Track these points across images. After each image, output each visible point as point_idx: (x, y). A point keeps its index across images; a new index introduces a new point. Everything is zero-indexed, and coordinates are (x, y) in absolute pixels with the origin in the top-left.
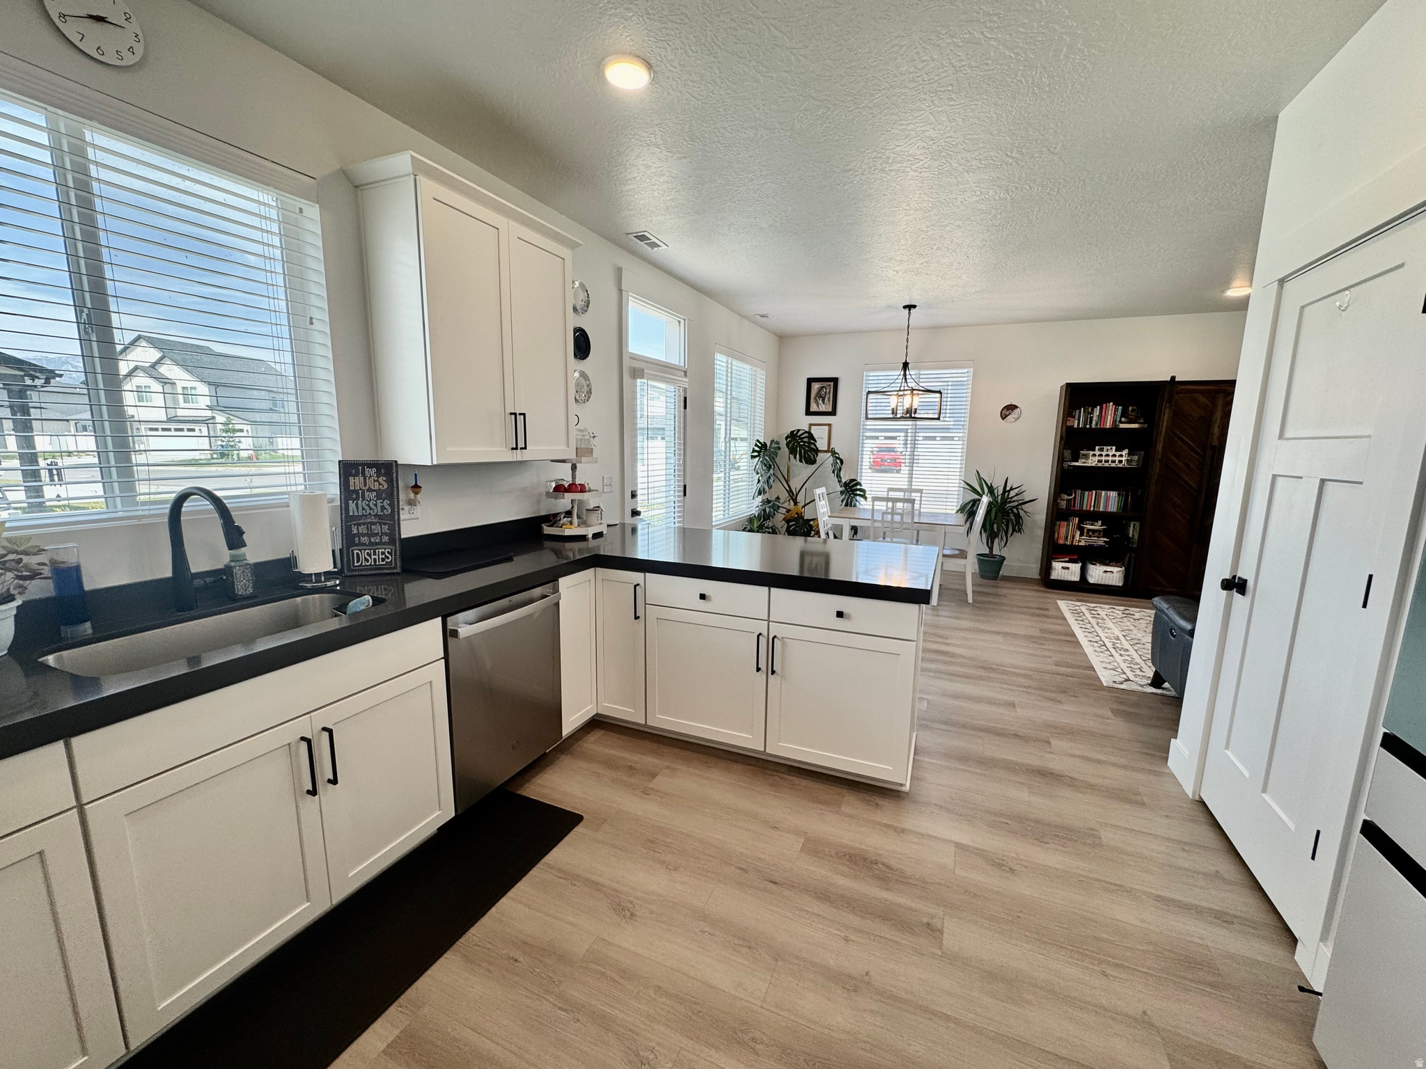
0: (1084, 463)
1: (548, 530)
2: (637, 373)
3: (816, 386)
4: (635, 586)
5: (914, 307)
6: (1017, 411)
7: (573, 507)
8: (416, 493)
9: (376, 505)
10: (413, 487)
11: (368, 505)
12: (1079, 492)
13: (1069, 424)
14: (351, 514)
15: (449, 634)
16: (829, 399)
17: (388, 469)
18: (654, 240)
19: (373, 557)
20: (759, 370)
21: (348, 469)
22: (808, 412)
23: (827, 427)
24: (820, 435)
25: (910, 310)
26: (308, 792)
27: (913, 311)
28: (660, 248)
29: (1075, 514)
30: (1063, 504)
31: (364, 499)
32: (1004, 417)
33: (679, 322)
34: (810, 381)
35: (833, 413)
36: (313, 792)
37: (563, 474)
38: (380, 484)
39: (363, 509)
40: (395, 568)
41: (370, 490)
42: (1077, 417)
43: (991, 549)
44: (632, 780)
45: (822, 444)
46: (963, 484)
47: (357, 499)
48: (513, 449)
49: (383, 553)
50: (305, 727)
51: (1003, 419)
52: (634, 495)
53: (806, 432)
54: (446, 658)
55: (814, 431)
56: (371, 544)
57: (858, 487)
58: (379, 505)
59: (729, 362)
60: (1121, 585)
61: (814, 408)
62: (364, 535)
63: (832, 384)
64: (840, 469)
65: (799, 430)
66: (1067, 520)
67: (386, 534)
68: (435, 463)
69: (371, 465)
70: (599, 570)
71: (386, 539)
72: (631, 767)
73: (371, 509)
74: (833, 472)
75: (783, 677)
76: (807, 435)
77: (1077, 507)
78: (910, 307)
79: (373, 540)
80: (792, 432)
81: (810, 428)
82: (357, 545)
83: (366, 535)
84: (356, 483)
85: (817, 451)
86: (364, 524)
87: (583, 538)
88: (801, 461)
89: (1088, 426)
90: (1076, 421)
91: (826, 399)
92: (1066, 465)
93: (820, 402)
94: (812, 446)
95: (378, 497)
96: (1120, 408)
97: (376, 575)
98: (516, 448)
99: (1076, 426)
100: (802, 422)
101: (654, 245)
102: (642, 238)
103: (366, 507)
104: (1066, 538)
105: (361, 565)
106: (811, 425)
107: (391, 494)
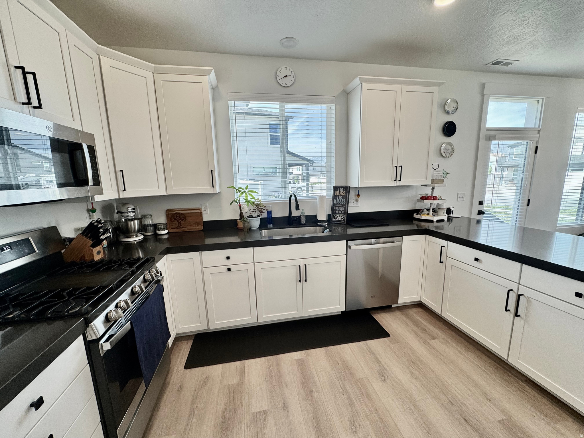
1: (415, 216)
2: (490, 138)
4: (442, 247)
7: (430, 207)
8: (358, 197)
9: (341, 201)
10: (357, 195)
11: (339, 200)
14: (334, 203)
15: (348, 247)
17: (347, 189)
18: (505, 61)
19: (339, 218)
21: (336, 188)
26: (298, 281)
28: (513, 64)
31: (338, 198)
33: (538, 101)
36: (300, 281)
38: (343, 194)
39: (338, 202)
40: (344, 222)
41: (341, 196)
44: (422, 335)
47: (337, 198)
48: (394, 181)
49: (341, 217)
52: (481, 203)
54: (346, 255)
56: (339, 213)
58: (342, 200)
62: (337, 210)
67: (343, 211)
68: (359, 187)
69: (342, 187)
70: (427, 236)
71: (343, 212)
72: (425, 330)
73: (340, 202)
75: (526, 321)
79: (339, 212)
82: (335, 213)
83: (338, 210)
84: (337, 193)
86: (337, 207)
87: (431, 221)
95: (342, 198)
97: (339, 224)
98: (396, 180)
101: (507, 64)
102: (497, 63)
103: (339, 201)
105: (335, 220)
107: (347, 197)
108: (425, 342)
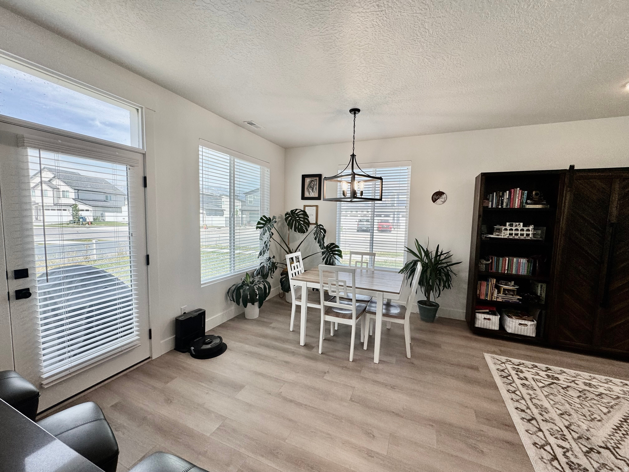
0: (498, 235)
3: (308, 180)
6: (444, 196)
12: (495, 258)
13: (485, 205)
16: (316, 188)
20: (266, 169)
22: (303, 198)
23: (315, 208)
24: (310, 212)
25: (355, 114)
27: (357, 114)
29: (493, 276)
30: (483, 268)
32: (434, 200)
33: (138, 110)
34: (304, 177)
35: (319, 198)
42: (491, 200)
43: (428, 298)
45: (312, 219)
46: (406, 249)
51: (434, 202)
53: (302, 211)
55: (308, 210)
57: (337, 249)
59: (232, 159)
60: (534, 335)
61: (307, 195)
63: (318, 178)
64: (324, 236)
65: (296, 210)
66: (487, 281)
74: (315, 239)
76: (302, 213)
77: (494, 270)
78: (355, 111)
80: (292, 211)
81: (304, 208)
85: (309, 224)
88: (295, 231)
89: (500, 207)
90: (490, 203)
91: (314, 188)
92: (484, 236)
93: (311, 191)
94: (306, 221)
96: (526, 192)
99: (490, 207)
100: (299, 204)
104: (487, 295)
106: (305, 206)
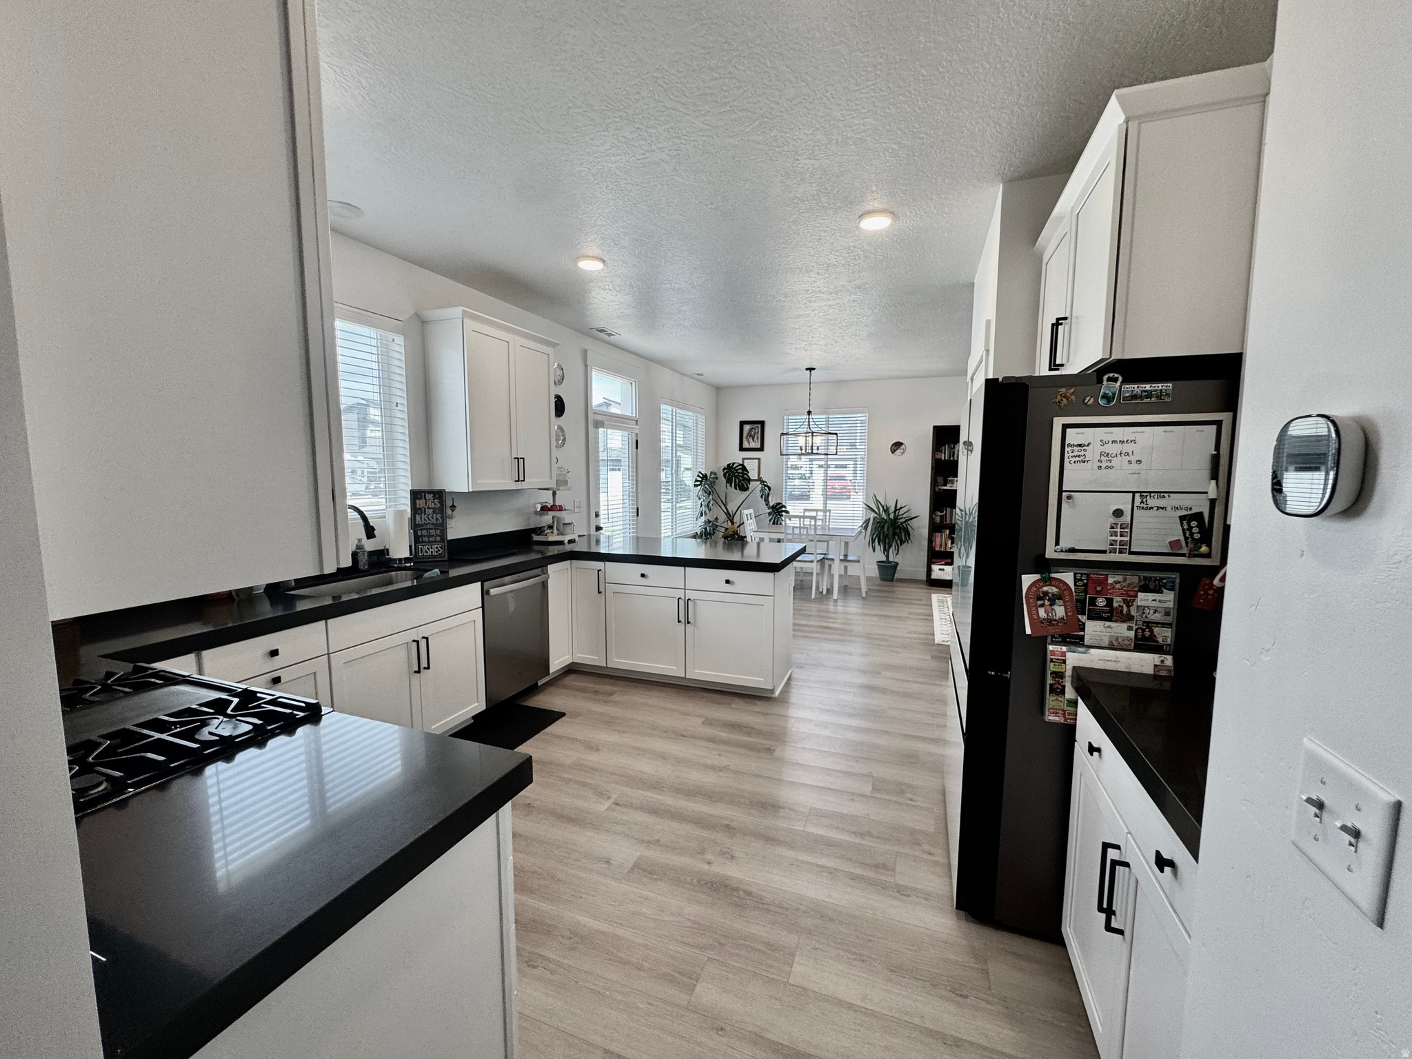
0: (951, 487)
1: (536, 538)
2: (598, 424)
3: (747, 428)
4: (598, 571)
5: (814, 369)
6: (903, 447)
7: (553, 522)
8: (453, 511)
9: (432, 517)
10: (451, 507)
11: (428, 518)
12: (949, 509)
13: (938, 457)
14: (417, 523)
15: (485, 593)
16: (758, 438)
17: (440, 494)
18: (610, 332)
19: (431, 550)
20: (699, 415)
21: (416, 495)
22: (742, 449)
23: (757, 461)
24: (751, 467)
25: (810, 372)
26: (416, 672)
27: (812, 371)
28: (612, 337)
29: (947, 527)
30: (938, 519)
31: (425, 514)
32: (893, 452)
33: (631, 383)
34: (742, 424)
35: (761, 449)
36: (419, 672)
37: (547, 498)
38: (435, 504)
39: (425, 520)
40: (444, 557)
41: (429, 508)
42: (943, 451)
43: (887, 557)
44: (598, 697)
45: (753, 475)
46: (865, 506)
47: (421, 514)
48: (516, 481)
49: (437, 548)
50: (414, 635)
51: (893, 453)
52: (597, 515)
53: (740, 465)
54: (483, 607)
55: (746, 463)
56: (429, 542)
57: (784, 509)
58: (435, 517)
59: (674, 410)
61: (746, 445)
62: (425, 536)
63: (759, 425)
64: (769, 494)
65: (734, 463)
66: (940, 531)
67: (439, 536)
68: (470, 490)
69: (430, 492)
70: (574, 561)
71: (438, 539)
72: (597, 692)
73: (429, 520)
74: (762, 497)
75: (695, 625)
76: (740, 467)
77: (948, 522)
78: (811, 369)
79: (430, 539)
80: (728, 465)
81: (743, 462)
82: (420, 543)
83: (427, 536)
84: (420, 503)
85: (749, 480)
86: (425, 529)
87: (561, 543)
88: (736, 489)
89: (952, 459)
90: (943, 455)
91: (756, 438)
92: (937, 489)
93: (751, 440)
94: (746, 476)
95: (434, 512)
97: (433, 562)
98: (518, 481)
99: (943, 459)
100: (737, 457)
101: (610, 335)
102: (602, 331)
103: (427, 519)
104: (941, 546)
105: (423, 555)
106: (744, 459)
107: (441, 510)
108: (606, 702)
